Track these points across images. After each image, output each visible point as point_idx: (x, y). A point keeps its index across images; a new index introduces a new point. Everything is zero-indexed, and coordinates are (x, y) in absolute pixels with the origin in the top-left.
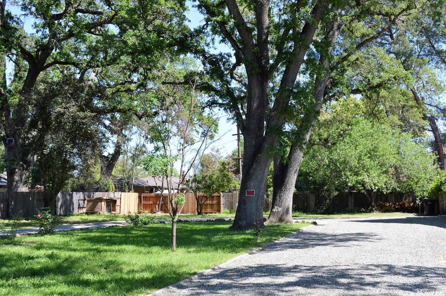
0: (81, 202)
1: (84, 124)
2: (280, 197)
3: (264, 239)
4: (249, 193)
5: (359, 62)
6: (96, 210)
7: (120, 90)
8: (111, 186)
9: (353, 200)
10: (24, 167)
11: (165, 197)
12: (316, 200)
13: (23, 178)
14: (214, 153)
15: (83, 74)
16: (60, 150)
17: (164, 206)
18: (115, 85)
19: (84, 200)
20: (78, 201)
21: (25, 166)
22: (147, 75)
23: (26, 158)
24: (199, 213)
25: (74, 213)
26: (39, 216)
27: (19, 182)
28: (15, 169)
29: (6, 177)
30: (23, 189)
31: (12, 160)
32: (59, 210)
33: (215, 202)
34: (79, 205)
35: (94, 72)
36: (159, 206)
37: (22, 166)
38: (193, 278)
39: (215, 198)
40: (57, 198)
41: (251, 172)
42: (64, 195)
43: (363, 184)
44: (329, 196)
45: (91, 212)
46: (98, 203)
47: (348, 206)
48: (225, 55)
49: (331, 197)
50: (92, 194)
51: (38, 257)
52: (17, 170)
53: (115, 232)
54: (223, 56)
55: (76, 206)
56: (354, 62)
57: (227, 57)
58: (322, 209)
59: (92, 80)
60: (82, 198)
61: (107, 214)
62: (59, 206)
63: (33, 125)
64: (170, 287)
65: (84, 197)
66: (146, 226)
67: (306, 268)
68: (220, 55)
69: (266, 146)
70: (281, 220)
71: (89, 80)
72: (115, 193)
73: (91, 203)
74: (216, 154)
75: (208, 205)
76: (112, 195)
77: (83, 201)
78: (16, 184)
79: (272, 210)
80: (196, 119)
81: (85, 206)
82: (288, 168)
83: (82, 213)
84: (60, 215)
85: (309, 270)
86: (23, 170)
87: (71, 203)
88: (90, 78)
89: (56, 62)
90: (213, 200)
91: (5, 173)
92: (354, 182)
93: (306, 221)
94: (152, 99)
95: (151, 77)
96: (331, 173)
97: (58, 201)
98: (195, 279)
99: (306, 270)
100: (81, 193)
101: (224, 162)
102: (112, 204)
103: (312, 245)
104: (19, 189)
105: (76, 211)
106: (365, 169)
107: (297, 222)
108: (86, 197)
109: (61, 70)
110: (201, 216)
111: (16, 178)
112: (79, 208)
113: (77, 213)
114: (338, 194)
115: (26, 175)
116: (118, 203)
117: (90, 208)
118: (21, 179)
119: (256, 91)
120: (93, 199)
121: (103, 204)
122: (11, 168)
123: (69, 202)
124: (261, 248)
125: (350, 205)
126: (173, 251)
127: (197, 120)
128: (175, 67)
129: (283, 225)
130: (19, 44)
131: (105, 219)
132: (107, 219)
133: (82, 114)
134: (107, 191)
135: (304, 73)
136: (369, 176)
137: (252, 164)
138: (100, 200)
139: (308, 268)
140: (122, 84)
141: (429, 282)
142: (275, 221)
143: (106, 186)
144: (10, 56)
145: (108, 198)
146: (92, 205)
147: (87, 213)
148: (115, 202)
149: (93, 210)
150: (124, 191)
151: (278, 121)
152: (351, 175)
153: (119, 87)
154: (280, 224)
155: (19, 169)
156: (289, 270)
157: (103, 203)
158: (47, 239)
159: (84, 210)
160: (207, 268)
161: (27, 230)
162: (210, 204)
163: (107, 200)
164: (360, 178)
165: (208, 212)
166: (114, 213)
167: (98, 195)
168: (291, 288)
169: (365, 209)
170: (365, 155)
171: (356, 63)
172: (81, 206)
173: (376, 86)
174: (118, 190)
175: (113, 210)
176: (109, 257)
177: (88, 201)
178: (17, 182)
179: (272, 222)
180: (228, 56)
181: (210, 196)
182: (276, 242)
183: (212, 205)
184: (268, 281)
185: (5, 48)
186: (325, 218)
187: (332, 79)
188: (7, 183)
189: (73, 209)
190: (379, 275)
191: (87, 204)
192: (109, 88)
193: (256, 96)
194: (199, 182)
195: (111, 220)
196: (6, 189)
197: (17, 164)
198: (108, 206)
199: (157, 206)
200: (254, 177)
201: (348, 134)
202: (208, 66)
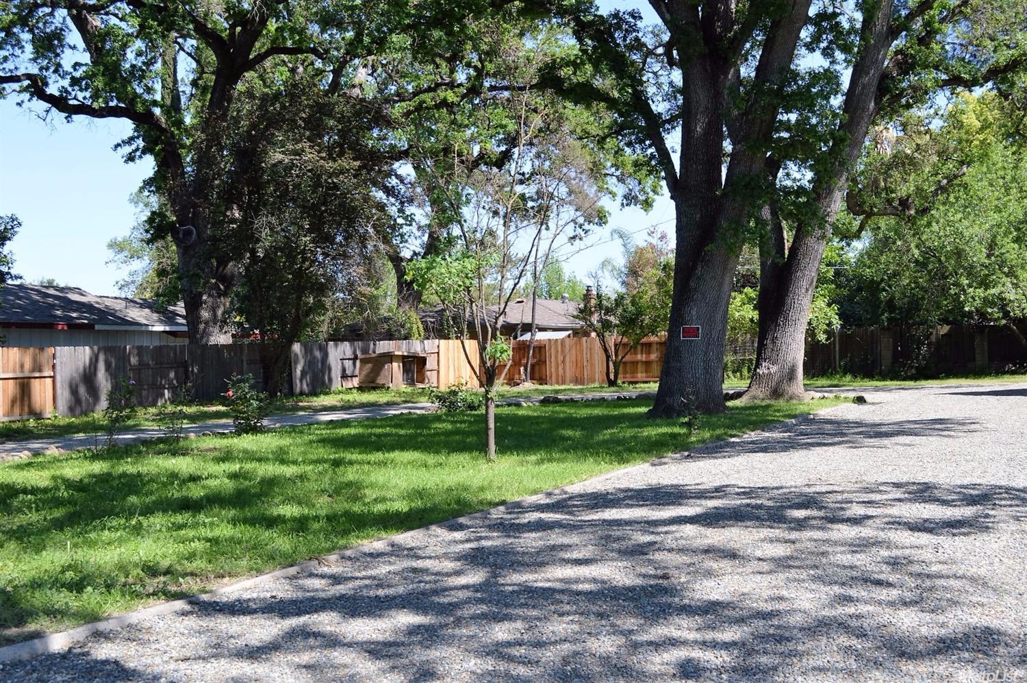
0: (348, 364)
1: (336, 187)
2: (774, 340)
3: (707, 435)
4: (688, 333)
5: (969, 10)
6: (380, 381)
7: (425, 105)
8: (415, 327)
9: (986, 343)
10: (220, 289)
11: (540, 347)
12: (895, 347)
13: (220, 312)
14: (654, 241)
15: (337, 73)
16: (289, 249)
17: (537, 368)
18: (415, 94)
19: (355, 359)
20: (340, 362)
21: (222, 287)
22: (483, 66)
23: (224, 269)
24: (612, 383)
25: (333, 389)
26: (231, 393)
27: (211, 324)
28: (201, 295)
29: (184, 312)
30: (221, 338)
31: (193, 275)
32: (298, 381)
33: (653, 356)
34: (344, 370)
35: (365, 66)
36: (526, 370)
37: (216, 287)
38: (492, 511)
39: (654, 347)
40: (293, 355)
41: (692, 284)
42: (307, 349)
43: (1003, 304)
44: (928, 337)
45: (369, 384)
46: (383, 366)
47: (974, 359)
48: (627, 17)
49: (933, 338)
50: (372, 346)
51: (210, 476)
52: (204, 297)
53: (396, 426)
54: (621, 19)
55: (336, 373)
56: (957, 11)
57: (631, 20)
58: (911, 367)
59: (361, 85)
60: (349, 354)
61: (404, 388)
62: (298, 373)
63: (230, 196)
64: (433, 527)
65: (354, 352)
66: (473, 412)
67: (743, 490)
68: (616, 15)
69: (724, 224)
70: (776, 393)
71: (354, 86)
72: (426, 342)
73: (369, 366)
74: (659, 243)
75: (639, 365)
76: (416, 346)
77: (351, 362)
78: (205, 328)
79: (755, 370)
80: (609, 164)
81: (357, 372)
82: (791, 274)
83: (351, 389)
84: (302, 393)
85: (744, 493)
86: (219, 297)
87: (326, 367)
88: (356, 81)
89: (276, 49)
90: (649, 353)
91: (181, 304)
92: (978, 302)
93: (843, 395)
94: (504, 122)
95: (492, 72)
96: (931, 280)
97: (296, 362)
98: (497, 513)
99: (738, 494)
100: (347, 344)
101: (668, 263)
102: (415, 366)
103: (805, 444)
104: (212, 338)
105: (337, 384)
106: (1006, 270)
107: (824, 397)
108: (359, 353)
109: (290, 65)
110: (613, 389)
111: (205, 314)
112: (344, 376)
113: (340, 388)
114: (950, 330)
115: (224, 305)
116: (431, 364)
117: (367, 376)
118: (215, 315)
119: (701, 97)
120: (374, 355)
121: (396, 367)
122: (191, 292)
123: (320, 364)
124: (686, 453)
125: (978, 357)
126: (489, 461)
127: (612, 166)
128: (560, 42)
129: (781, 403)
130: (190, 14)
131: (395, 399)
132: (398, 399)
133: (329, 165)
134: (406, 338)
135: (810, 47)
136: (1016, 286)
137: (694, 268)
138: (389, 357)
139: (748, 490)
140: (429, 90)
141: (987, 516)
142: (761, 396)
143: (403, 326)
144: (180, 40)
145: (405, 354)
146: (372, 370)
147: (361, 389)
148: (423, 361)
149: (373, 382)
150: (447, 337)
151: (751, 166)
152: (970, 286)
153: (423, 96)
154: (773, 402)
155: (210, 295)
156: (702, 495)
157: (395, 365)
158: (247, 442)
159: (356, 382)
160: (535, 492)
161: (218, 426)
162: (642, 362)
163: (404, 357)
164: (992, 291)
165: (639, 379)
166: (422, 386)
167: (384, 346)
168: (673, 528)
169: (1015, 366)
170: (1006, 234)
171: (961, 12)
172: (348, 372)
173: (1006, 66)
174: (432, 335)
175: (420, 379)
176: (351, 474)
177: (362, 361)
178: (207, 323)
179: (755, 398)
180: (634, 18)
181: (637, 342)
182: (733, 440)
183: (648, 364)
184: (639, 515)
185: (159, 25)
186: (903, 389)
187: (902, 54)
188: (188, 325)
189: (330, 380)
190: (889, 502)
191: (361, 369)
192: (400, 101)
193: (701, 109)
194: (608, 311)
195: (406, 402)
196: (187, 341)
197: (205, 284)
198: (406, 370)
199: (522, 369)
200: (698, 296)
201: (960, 185)
202: (590, 42)
